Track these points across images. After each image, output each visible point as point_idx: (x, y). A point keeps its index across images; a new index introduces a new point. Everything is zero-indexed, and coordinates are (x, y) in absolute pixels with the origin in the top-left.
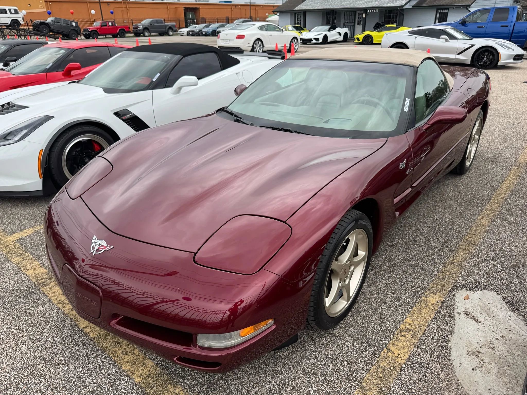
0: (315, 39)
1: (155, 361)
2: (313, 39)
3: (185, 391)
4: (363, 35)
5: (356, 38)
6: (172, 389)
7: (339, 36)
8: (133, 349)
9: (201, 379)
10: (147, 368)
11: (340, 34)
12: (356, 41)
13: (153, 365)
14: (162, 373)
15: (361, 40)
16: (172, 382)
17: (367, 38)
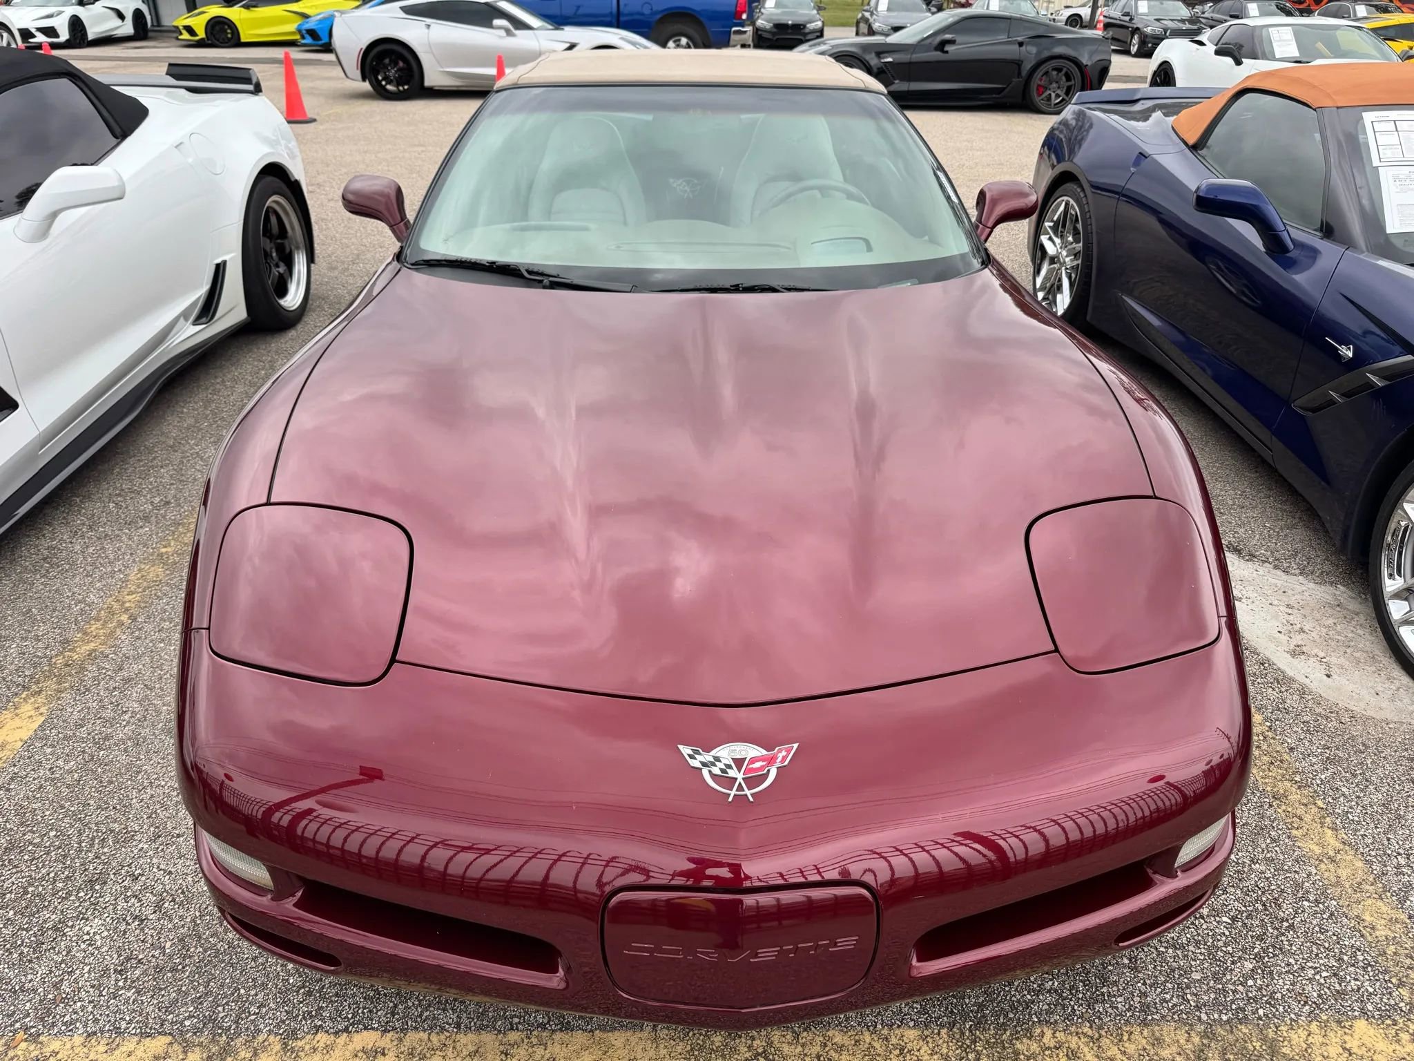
0: (39, 29)
1: (912, 1024)
2: (33, 31)
3: (1061, 1026)
4: (204, 19)
5: (181, 28)
6: (1035, 1047)
7: (118, 22)
8: (821, 1039)
9: (1052, 980)
10: (918, 1050)
11: (121, 16)
12: (186, 36)
13: (920, 1033)
14: (962, 1033)
15: (201, 34)
16: (1011, 1035)
17: (217, 28)
